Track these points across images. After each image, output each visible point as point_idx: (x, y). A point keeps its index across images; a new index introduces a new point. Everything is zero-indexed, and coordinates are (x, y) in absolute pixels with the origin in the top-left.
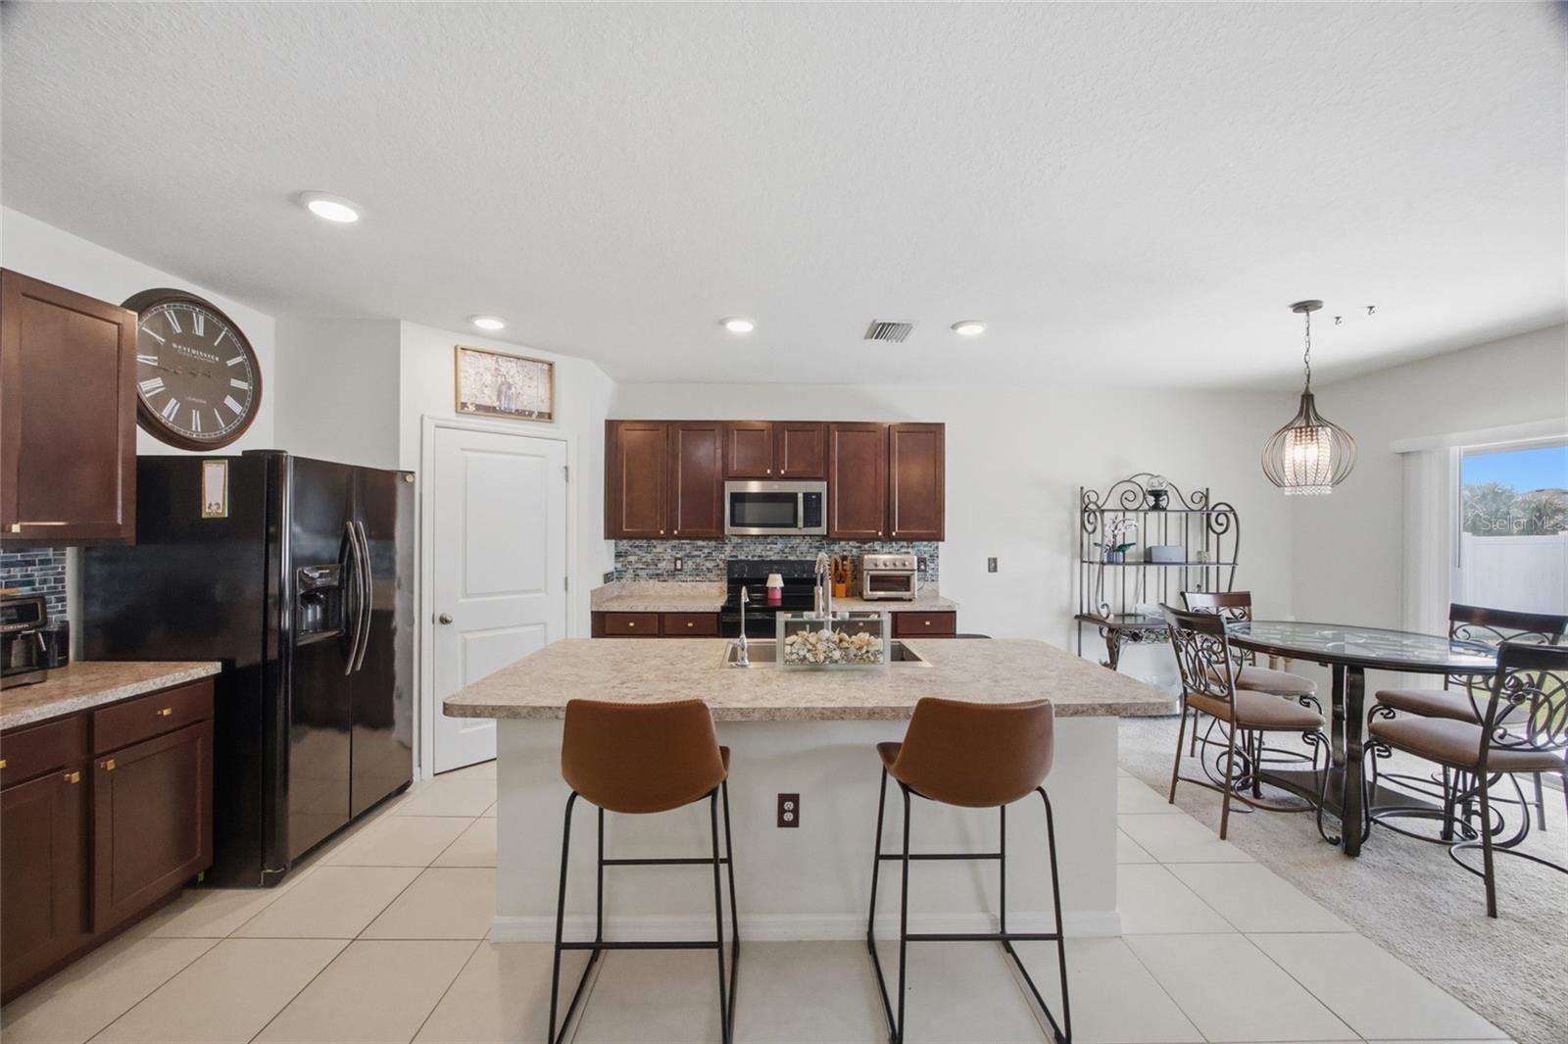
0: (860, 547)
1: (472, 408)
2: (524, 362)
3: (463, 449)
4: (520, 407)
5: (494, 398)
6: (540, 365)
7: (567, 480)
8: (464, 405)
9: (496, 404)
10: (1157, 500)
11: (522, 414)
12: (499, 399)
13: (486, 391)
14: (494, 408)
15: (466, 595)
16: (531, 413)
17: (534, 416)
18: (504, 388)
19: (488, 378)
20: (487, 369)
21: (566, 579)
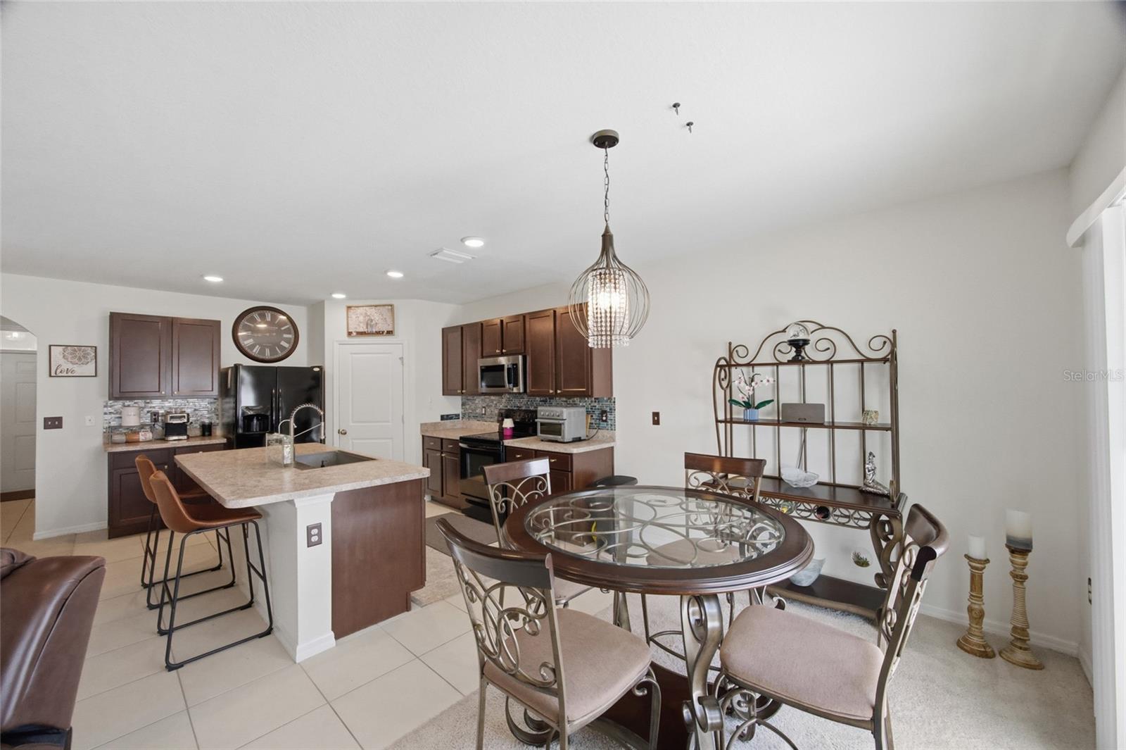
0: (566, 401)
1: (355, 334)
2: (378, 308)
3: (351, 354)
4: (377, 330)
5: (365, 327)
6: (387, 307)
7: (403, 365)
8: (351, 333)
9: (366, 330)
10: (798, 352)
11: (379, 333)
12: (367, 328)
13: (361, 325)
14: (365, 332)
15: (353, 422)
16: (383, 332)
17: (385, 333)
18: (369, 322)
19: (361, 318)
20: (361, 314)
21: (403, 416)
